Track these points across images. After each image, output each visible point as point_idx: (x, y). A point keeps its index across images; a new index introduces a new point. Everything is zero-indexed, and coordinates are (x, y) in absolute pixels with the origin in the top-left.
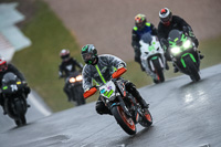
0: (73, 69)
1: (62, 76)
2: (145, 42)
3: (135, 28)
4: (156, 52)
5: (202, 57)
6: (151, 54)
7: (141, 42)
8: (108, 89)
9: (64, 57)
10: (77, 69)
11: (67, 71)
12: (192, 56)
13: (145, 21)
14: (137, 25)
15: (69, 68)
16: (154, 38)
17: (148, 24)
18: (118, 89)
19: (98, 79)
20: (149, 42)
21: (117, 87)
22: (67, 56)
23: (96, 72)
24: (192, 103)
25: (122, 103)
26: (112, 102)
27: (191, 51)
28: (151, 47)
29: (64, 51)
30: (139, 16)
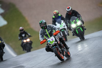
0: (25, 36)
1: (20, 39)
2: (58, 23)
3: (54, 17)
4: (63, 28)
5: (85, 29)
6: (61, 28)
7: (57, 23)
8: (52, 40)
9: (21, 30)
10: (27, 36)
11: (22, 37)
12: (81, 29)
13: (58, 14)
14: (54, 15)
15: (23, 35)
16: (62, 21)
17: (60, 15)
18: (56, 40)
19: (47, 36)
20: (60, 23)
21: (56, 39)
22: (22, 30)
23: (46, 32)
24: (81, 50)
25: (58, 46)
26: (53, 46)
27: (81, 26)
28: (61, 25)
29: (21, 28)
30: (56, 11)
